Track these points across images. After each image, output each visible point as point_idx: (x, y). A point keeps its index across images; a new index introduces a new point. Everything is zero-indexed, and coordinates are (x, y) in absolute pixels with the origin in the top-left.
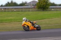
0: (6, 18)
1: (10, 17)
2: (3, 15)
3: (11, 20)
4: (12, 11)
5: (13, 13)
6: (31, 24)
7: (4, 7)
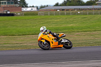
0: (63, 26)
1: (71, 24)
2: (58, 20)
3: (73, 29)
4: (75, 14)
5: (76, 16)
6: (54, 38)
7: (61, 7)
